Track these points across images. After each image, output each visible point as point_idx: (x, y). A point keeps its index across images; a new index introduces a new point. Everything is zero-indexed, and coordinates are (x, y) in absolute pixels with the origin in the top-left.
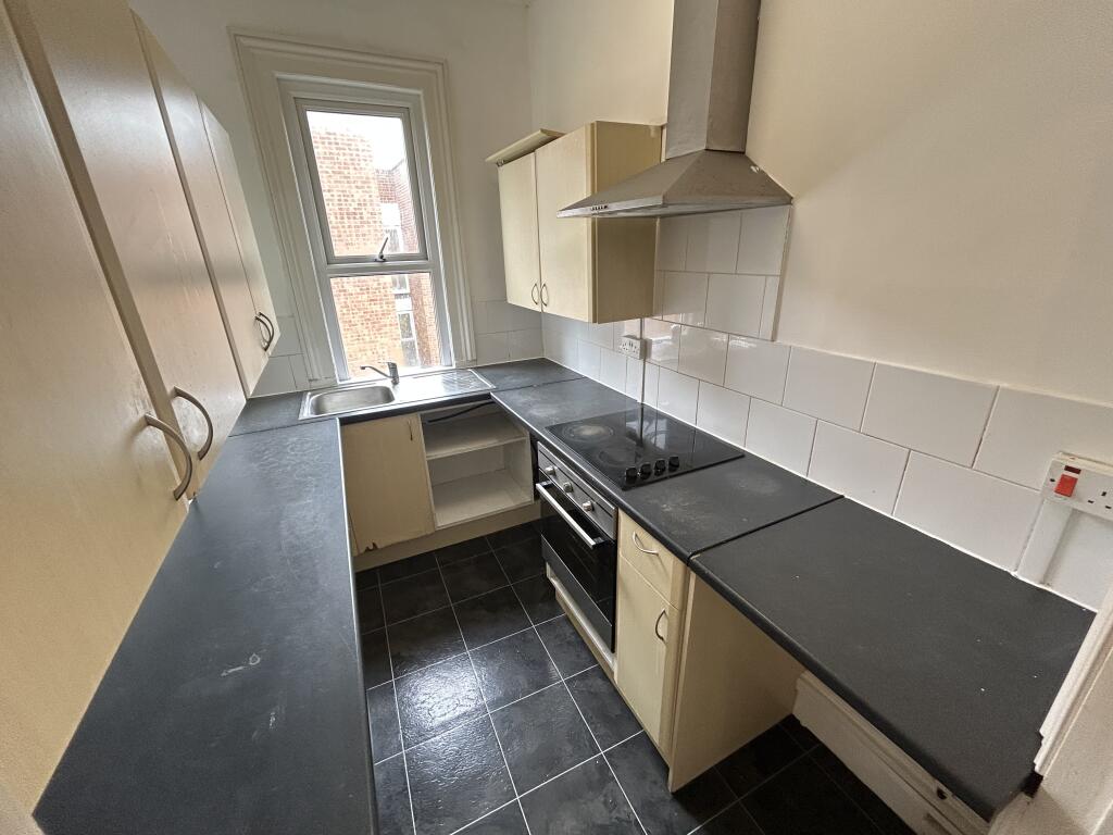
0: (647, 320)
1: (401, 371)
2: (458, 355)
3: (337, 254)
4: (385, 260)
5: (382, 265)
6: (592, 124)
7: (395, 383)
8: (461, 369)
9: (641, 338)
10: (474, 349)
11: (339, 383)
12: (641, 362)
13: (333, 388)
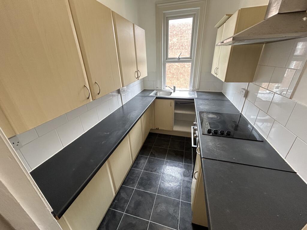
0: (250, 83)
1: (176, 89)
2: (193, 87)
3: (169, 57)
4: (180, 59)
5: (179, 60)
6: (239, 10)
7: (174, 91)
8: (193, 91)
9: (247, 90)
10: (198, 86)
11: (163, 89)
12: (245, 98)
13: (161, 90)
